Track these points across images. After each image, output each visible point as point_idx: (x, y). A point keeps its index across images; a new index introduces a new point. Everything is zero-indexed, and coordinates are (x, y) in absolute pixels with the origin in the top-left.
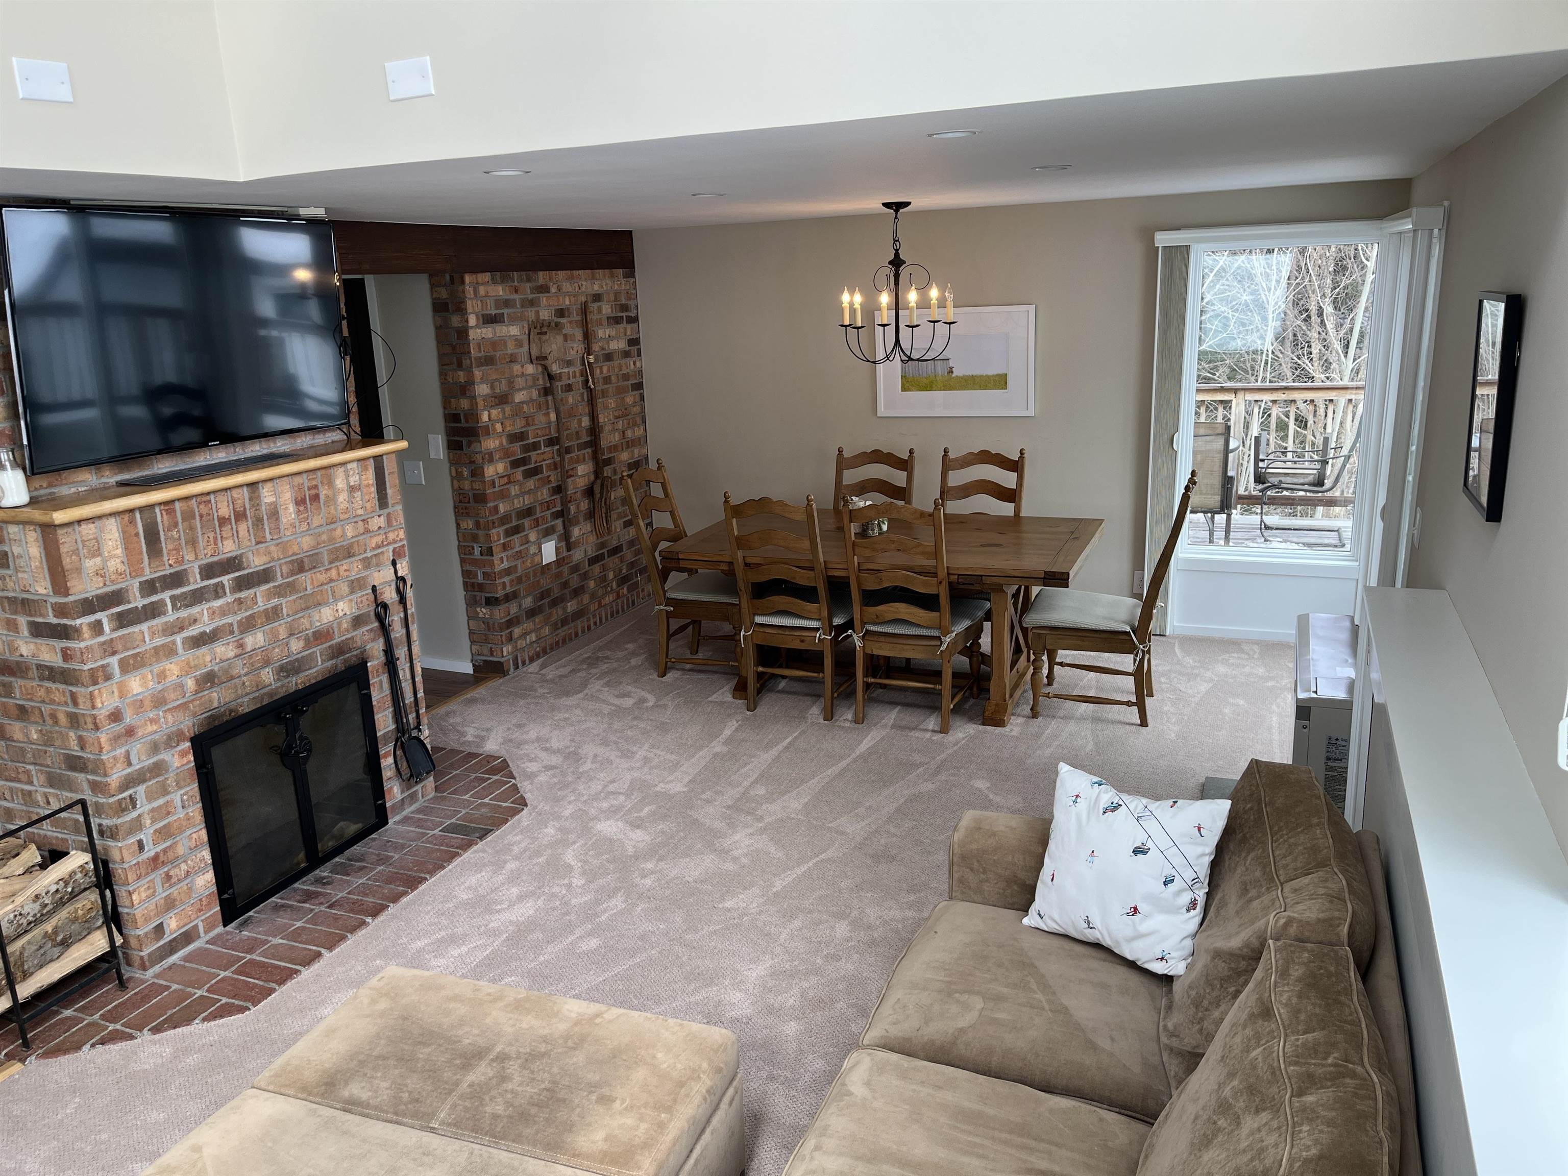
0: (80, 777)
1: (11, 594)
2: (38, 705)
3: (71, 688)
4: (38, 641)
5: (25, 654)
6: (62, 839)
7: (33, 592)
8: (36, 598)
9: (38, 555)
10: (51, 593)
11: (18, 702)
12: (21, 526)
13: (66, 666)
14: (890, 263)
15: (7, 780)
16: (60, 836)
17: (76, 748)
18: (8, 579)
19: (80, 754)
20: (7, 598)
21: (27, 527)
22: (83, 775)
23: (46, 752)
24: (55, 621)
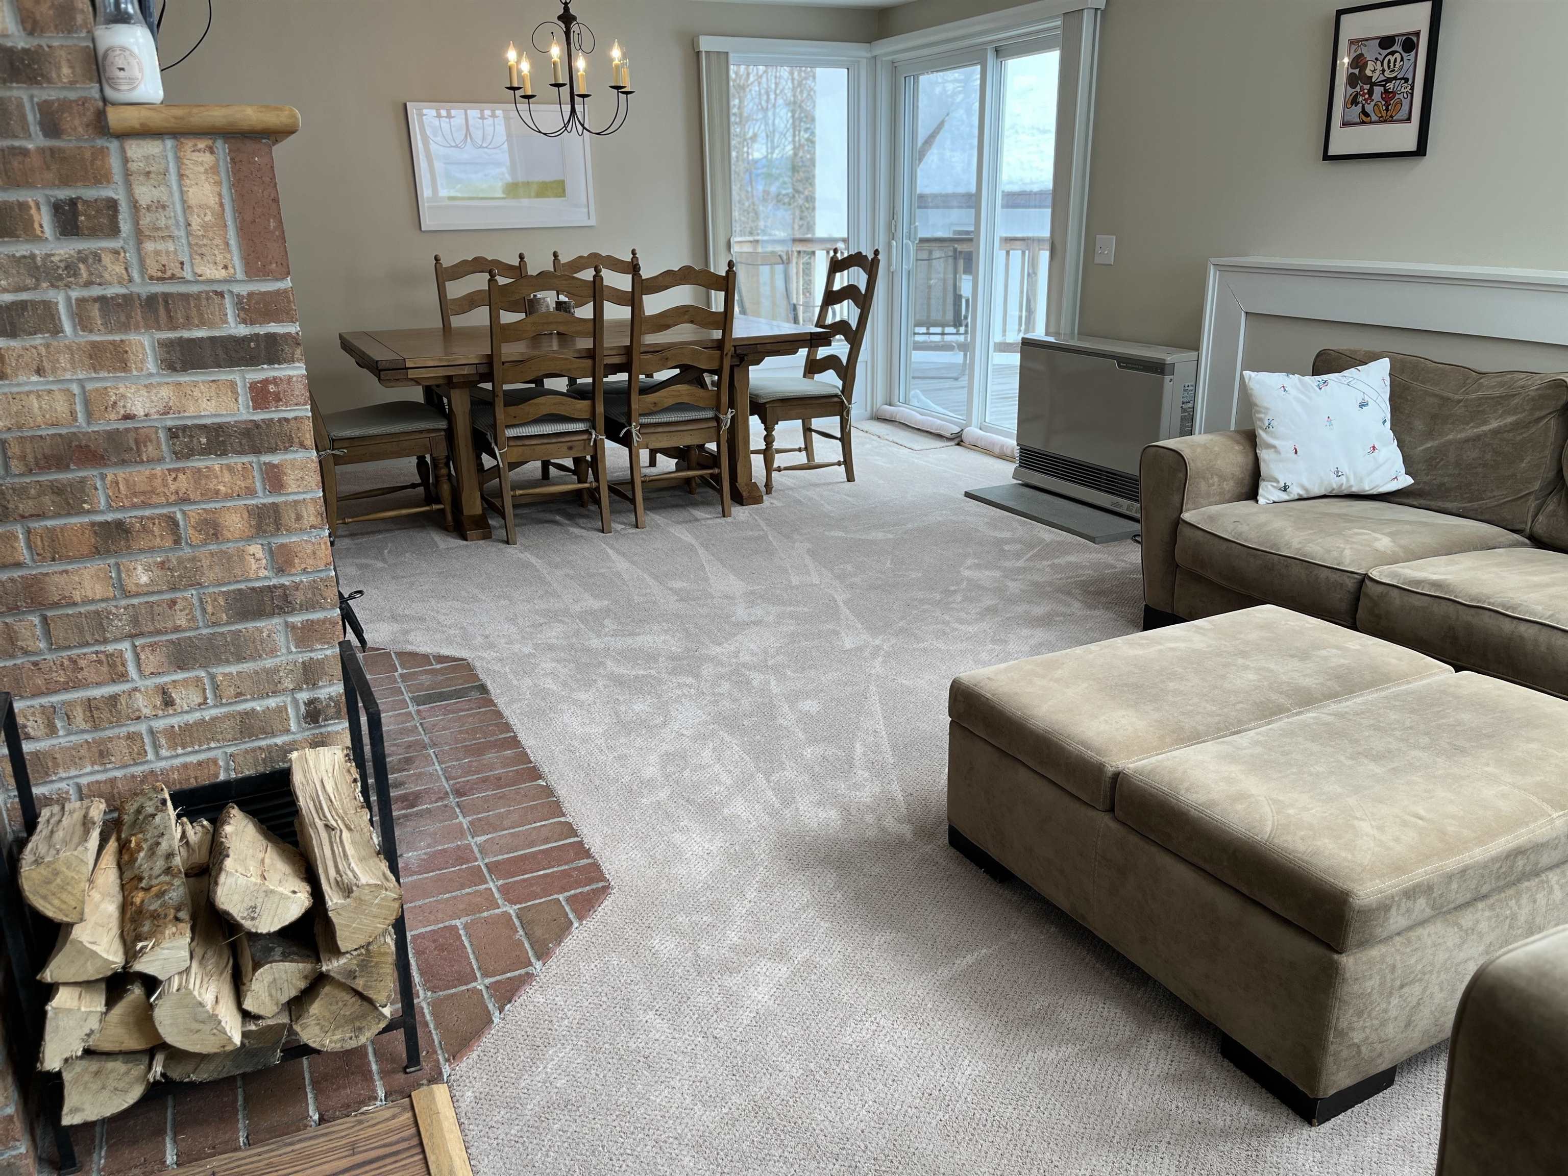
0: (271, 626)
1: (110, 292)
2: (165, 511)
3: (266, 458)
4: (184, 378)
5: (140, 411)
6: (200, 764)
7: (189, 277)
8: (194, 289)
9: (213, 201)
10: (240, 275)
11: (99, 518)
12: (169, 143)
13: (259, 416)
14: (560, 18)
15: (34, 696)
16: (193, 759)
17: (263, 573)
18: (107, 259)
19: (274, 582)
20: (102, 299)
21: (189, 144)
22: (277, 621)
23: (174, 602)
24: (243, 330)
